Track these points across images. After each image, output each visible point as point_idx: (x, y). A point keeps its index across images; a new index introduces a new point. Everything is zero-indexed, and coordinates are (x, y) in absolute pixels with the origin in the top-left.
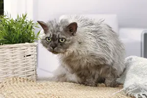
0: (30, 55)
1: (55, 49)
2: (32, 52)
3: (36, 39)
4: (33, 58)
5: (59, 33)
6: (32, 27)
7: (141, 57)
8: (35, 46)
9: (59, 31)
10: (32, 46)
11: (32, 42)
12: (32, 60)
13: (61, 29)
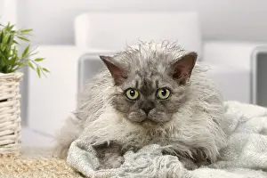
0: (5, 100)
1: (151, 112)
2: (10, 92)
3: (19, 64)
4: (12, 106)
5: (157, 78)
6: (10, 39)
7: (251, 102)
8: (17, 80)
9: (157, 74)
10: (8, 80)
11: (10, 71)
12: (11, 110)
13: (161, 69)
